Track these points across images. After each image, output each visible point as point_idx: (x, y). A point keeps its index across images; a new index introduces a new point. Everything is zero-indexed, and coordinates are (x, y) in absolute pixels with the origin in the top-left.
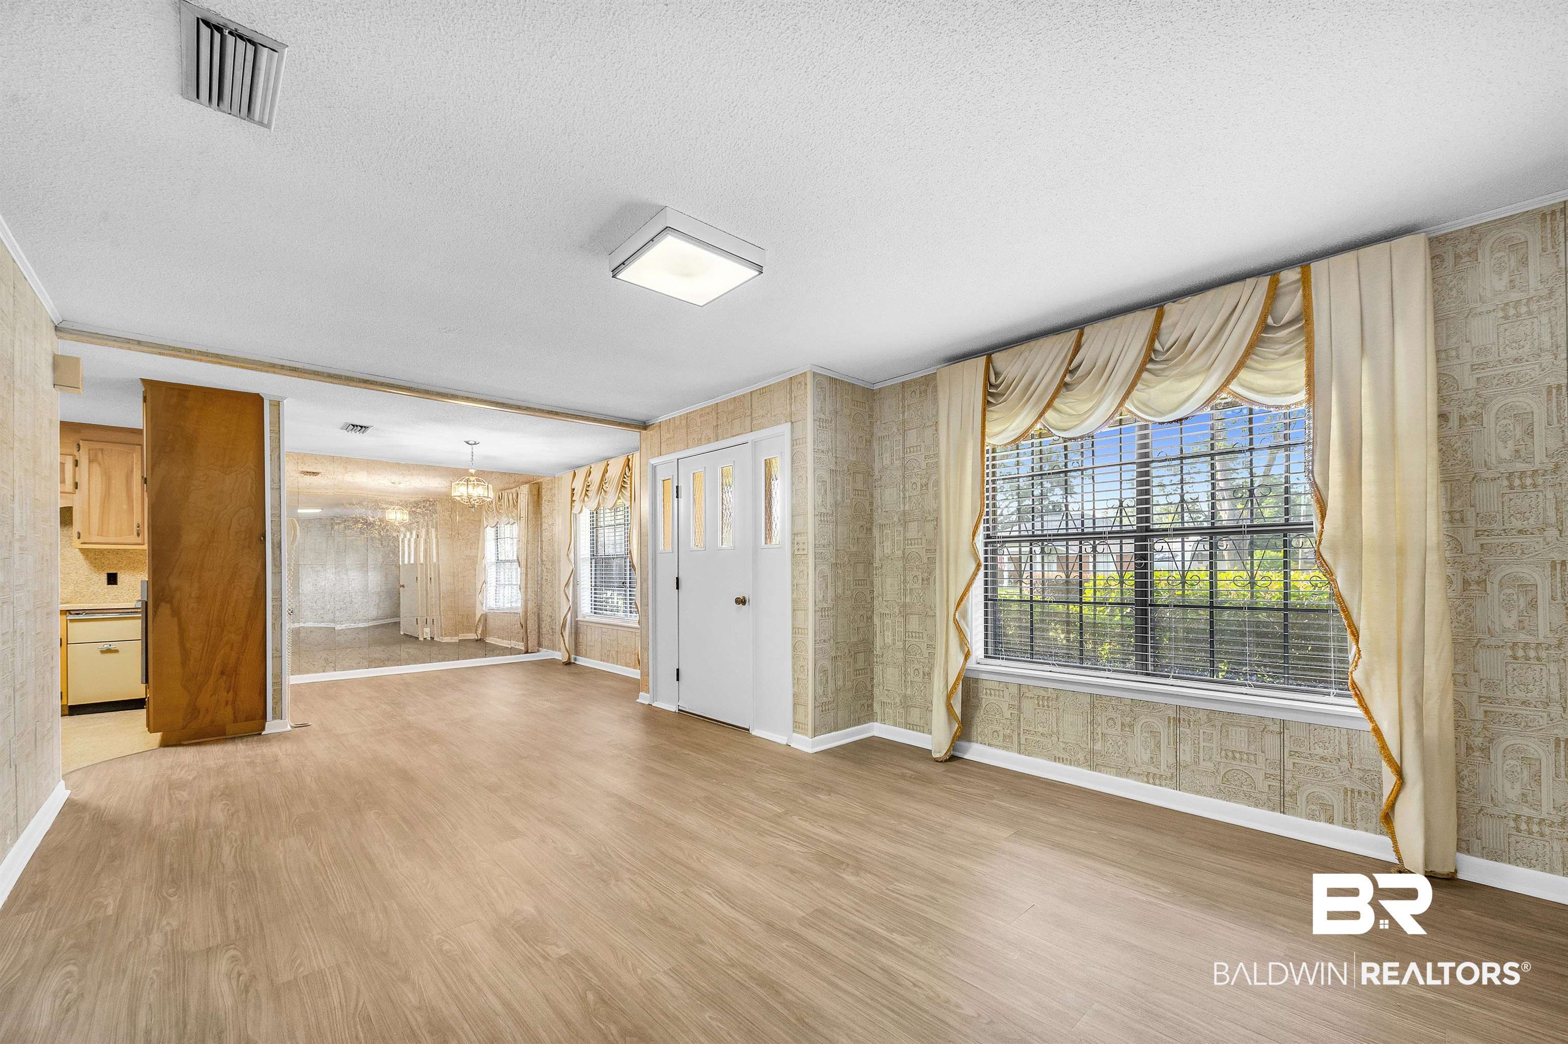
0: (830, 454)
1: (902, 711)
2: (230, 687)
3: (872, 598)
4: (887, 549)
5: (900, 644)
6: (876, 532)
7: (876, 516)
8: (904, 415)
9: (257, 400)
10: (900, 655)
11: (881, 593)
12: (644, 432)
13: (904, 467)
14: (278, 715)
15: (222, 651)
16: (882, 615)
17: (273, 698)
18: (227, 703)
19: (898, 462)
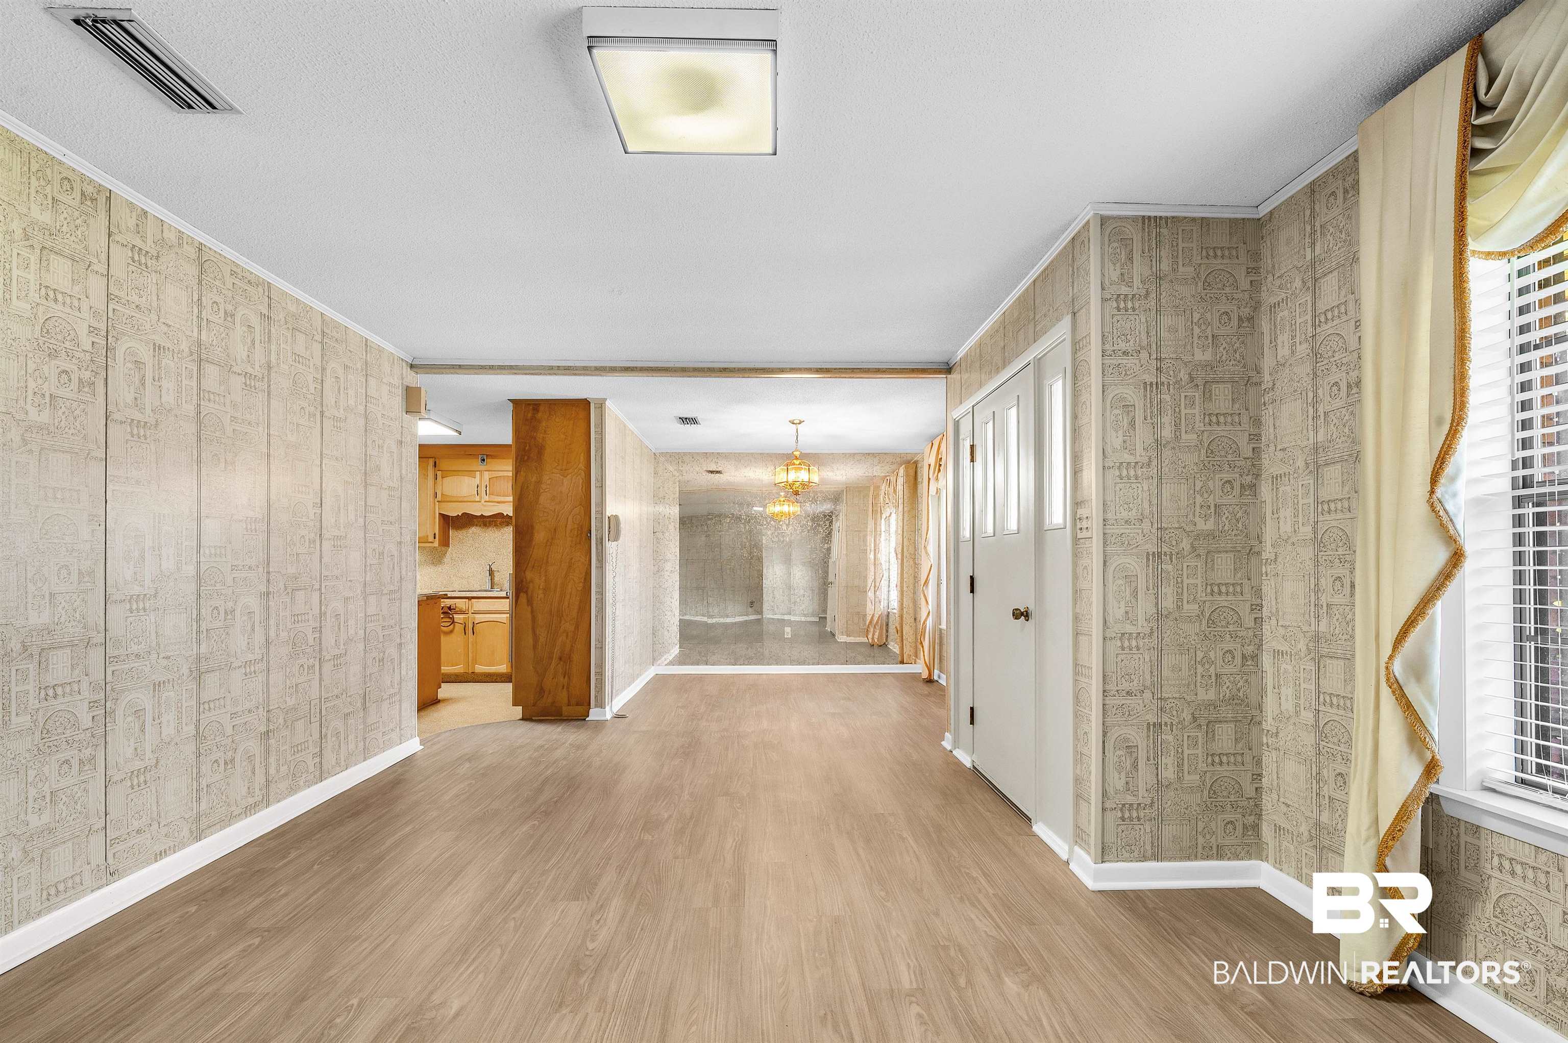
0: (1144, 355)
1: (1312, 853)
2: (565, 673)
3: (1259, 621)
4: (1285, 522)
5: (1307, 716)
6: (1265, 491)
7: (1266, 462)
8: (1313, 251)
9: (584, 405)
10: (1309, 739)
11: (1274, 610)
12: (949, 376)
13: (1316, 355)
14: (601, 705)
15: (561, 639)
16: (1277, 654)
17: (596, 687)
18: (563, 686)
19: (1305, 346)
